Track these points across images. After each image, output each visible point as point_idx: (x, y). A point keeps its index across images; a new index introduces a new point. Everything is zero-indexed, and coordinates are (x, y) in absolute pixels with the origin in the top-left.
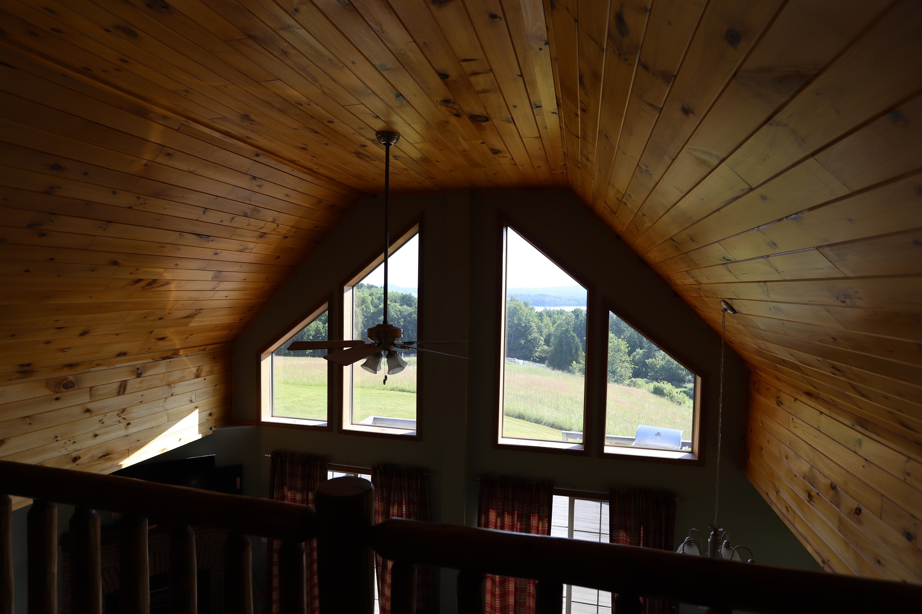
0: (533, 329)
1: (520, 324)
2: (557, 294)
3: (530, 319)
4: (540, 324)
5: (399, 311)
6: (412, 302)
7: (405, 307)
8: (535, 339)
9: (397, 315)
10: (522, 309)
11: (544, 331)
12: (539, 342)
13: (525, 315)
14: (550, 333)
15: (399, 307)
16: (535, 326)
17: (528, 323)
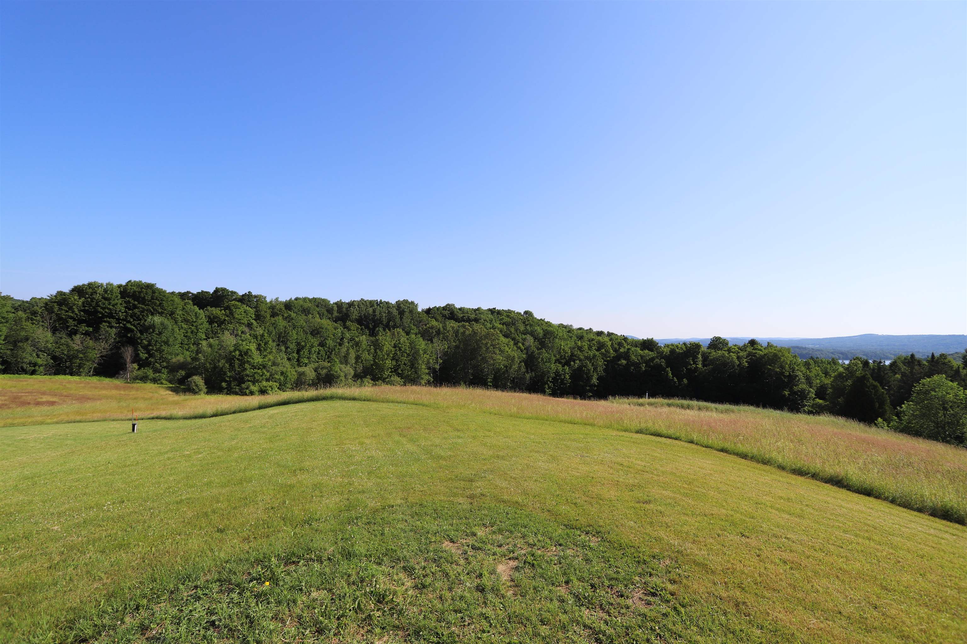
0: (799, 379)
1: (782, 373)
2: (816, 346)
3: (795, 368)
4: (808, 373)
5: (641, 355)
7: (647, 351)
8: (803, 391)
9: (638, 360)
11: (814, 382)
12: (808, 395)
15: (640, 351)
16: (803, 375)
17: (793, 372)
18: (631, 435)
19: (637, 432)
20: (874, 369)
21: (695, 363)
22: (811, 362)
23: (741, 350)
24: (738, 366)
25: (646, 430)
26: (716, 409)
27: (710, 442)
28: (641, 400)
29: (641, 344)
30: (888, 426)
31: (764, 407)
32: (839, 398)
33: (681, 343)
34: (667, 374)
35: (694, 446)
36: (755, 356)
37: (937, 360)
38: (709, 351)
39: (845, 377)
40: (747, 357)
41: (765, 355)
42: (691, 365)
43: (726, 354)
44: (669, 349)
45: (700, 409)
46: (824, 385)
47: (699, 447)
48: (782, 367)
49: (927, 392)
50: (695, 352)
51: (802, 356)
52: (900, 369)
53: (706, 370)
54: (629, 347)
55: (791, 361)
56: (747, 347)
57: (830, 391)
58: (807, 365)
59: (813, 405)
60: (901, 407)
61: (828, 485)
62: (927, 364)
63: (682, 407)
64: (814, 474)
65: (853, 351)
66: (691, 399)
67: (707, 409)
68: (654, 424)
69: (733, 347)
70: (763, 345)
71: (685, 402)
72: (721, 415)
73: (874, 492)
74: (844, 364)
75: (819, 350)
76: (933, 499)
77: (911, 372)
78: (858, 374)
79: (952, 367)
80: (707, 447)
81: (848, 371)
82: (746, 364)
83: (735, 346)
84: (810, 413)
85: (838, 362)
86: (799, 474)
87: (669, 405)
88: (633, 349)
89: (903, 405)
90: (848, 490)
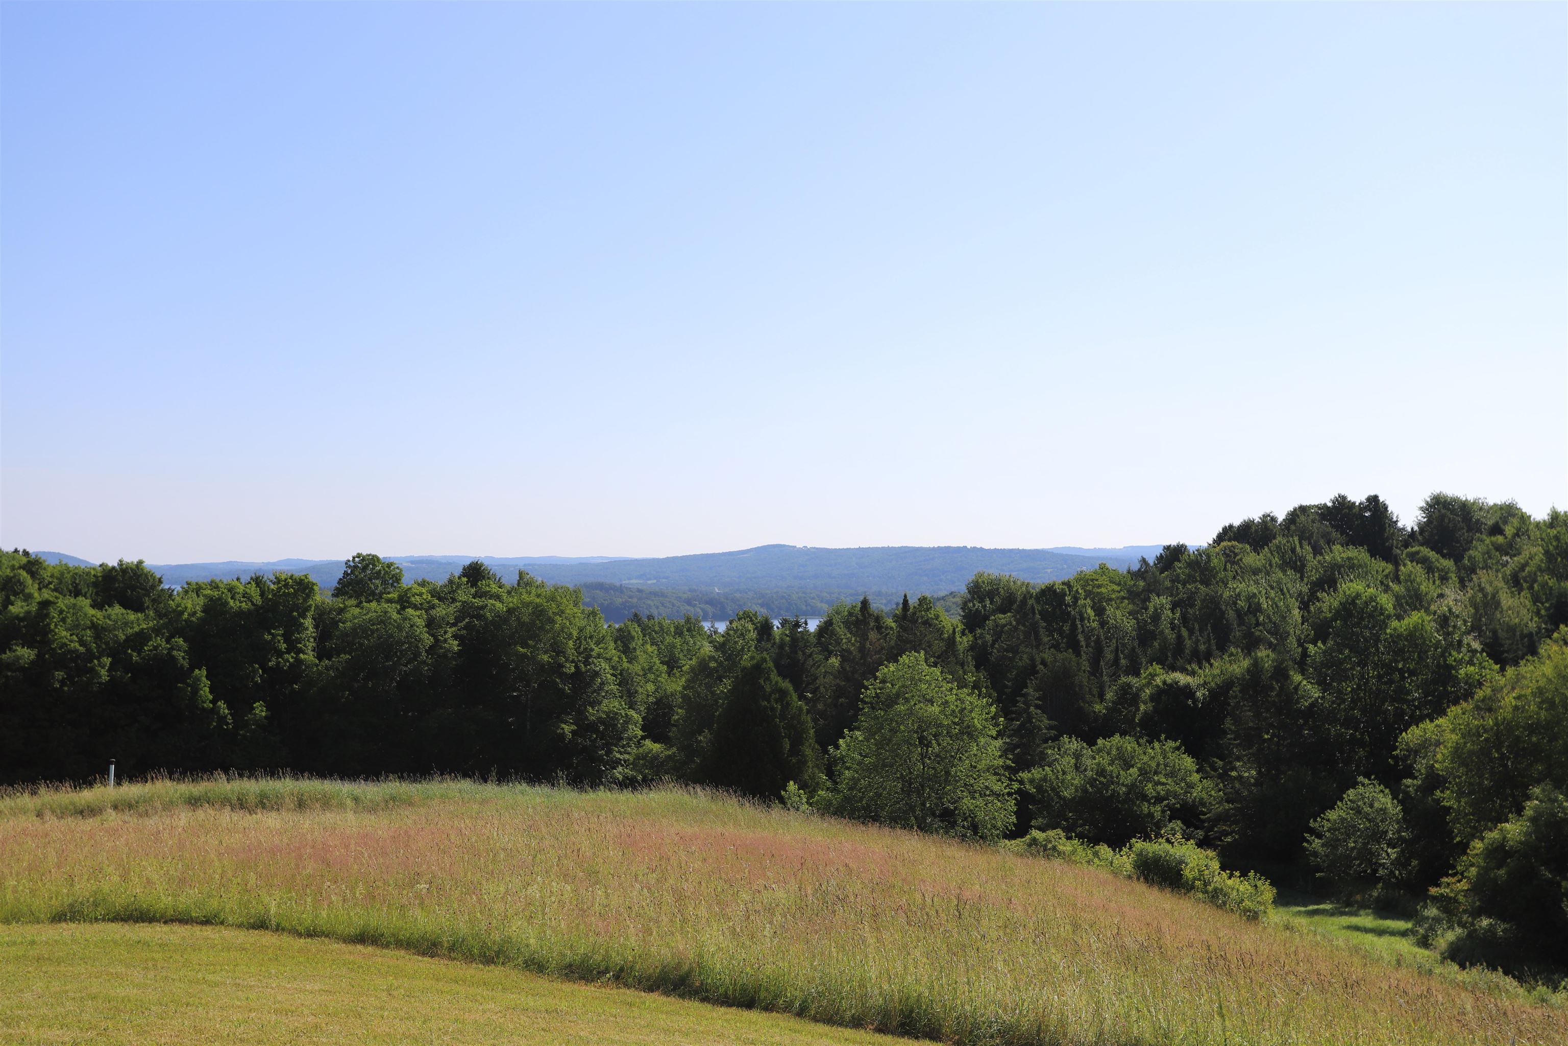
0: (603, 684)
1: (557, 668)
2: (649, 582)
3: (592, 650)
4: (626, 665)
5: (94, 626)
6: (145, 595)
7: (117, 610)
8: (610, 721)
9: (82, 643)
10: (563, 612)
11: (640, 690)
12: (625, 730)
13: (575, 634)
14: (661, 698)
15: (92, 612)
16: (611, 672)
17: (586, 663)
18: (30, 931)
19: (59, 918)
20: (782, 646)
21: (293, 647)
22: (636, 631)
23: (440, 599)
24: (431, 650)
25: (96, 905)
26: (356, 799)
27: (324, 914)
28: (87, 796)
29: (95, 584)
30: (810, 804)
31: (503, 778)
32: (700, 732)
33: (245, 578)
34: (196, 691)
35: (267, 938)
36: (479, 617)
37: (914, 614)
38: (339, 602)
39: (715, 670)
40: (458, 620)
41: (510, 611)
42: (280, 654)
43: (393, 612)
44: (201, 601)
45: (301, 805)
46: (667, 697)
47: (286, 940)
48: (557, 649)
49: (891, 701)
50: (296, 607)
51: (611, 612)
52: (838, 642)
53: (327, 668)
54: (47, 595)
55: (581, 630)
56: (459, 586)
57: (679, 713)
58: (623, 640)
59: (638, 757)
60: (837, 747)
61: (654, 996)
62: (893, 625)
63: (241, 804)
64: (622, 970)
65: (738, 595)
66: (273, 772)
67: (326, 803)
68: (125, 877)
69: (417, 589)
70: (503, 581)
71: (252, 787)
72: (369, 820)
73: (763, 994)
74: (716, 632)
75: (655, 594)
76: (886, 986)
77: (862, 649)
78: (746, 660)
79: (940, 631)
80: (311, 934)
81: (724, 653)
82: (454, 645)
83: (423, 584)
84: (629, 784)
85: (701, 628)
86: (582, 978)
87: (194, 802)
88: (64, 602)
89: (841, 741)
90: (703, 1000)
